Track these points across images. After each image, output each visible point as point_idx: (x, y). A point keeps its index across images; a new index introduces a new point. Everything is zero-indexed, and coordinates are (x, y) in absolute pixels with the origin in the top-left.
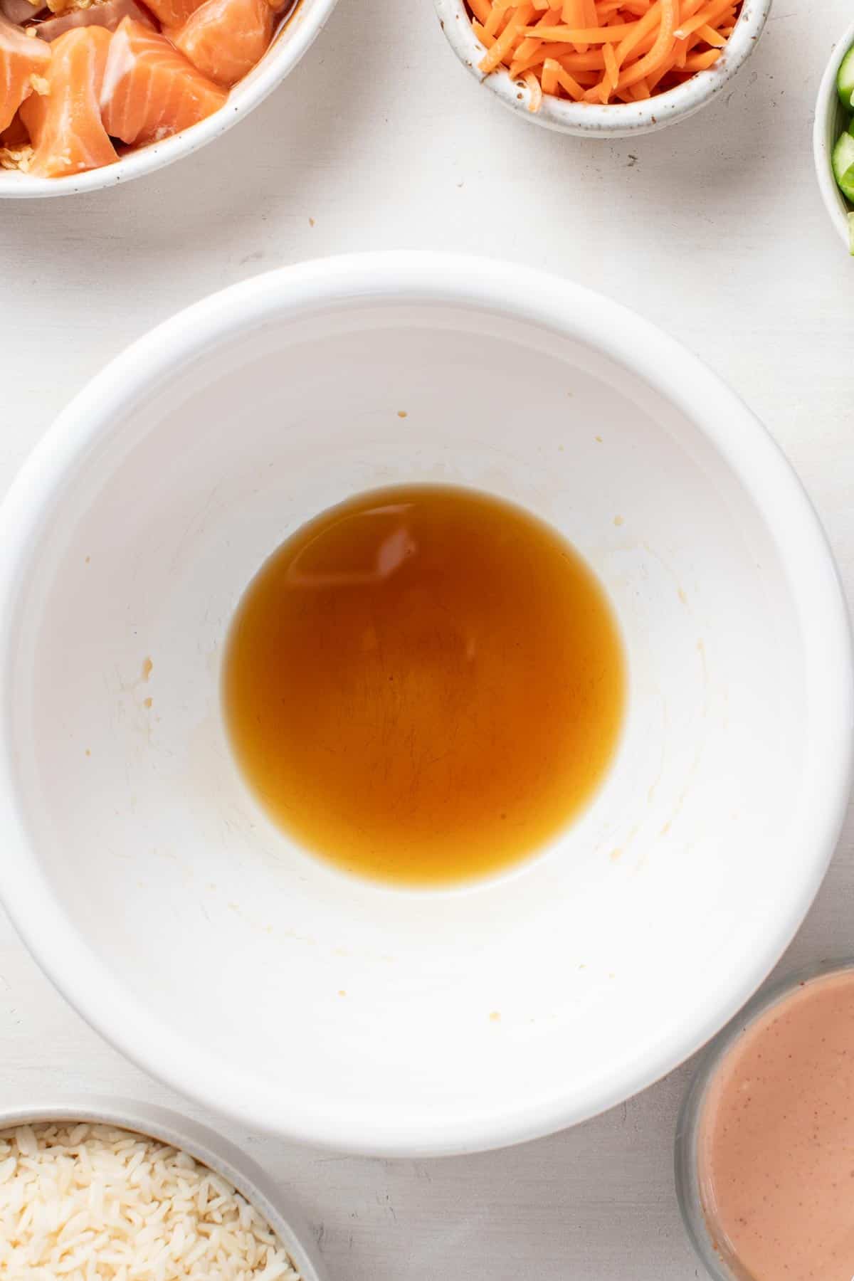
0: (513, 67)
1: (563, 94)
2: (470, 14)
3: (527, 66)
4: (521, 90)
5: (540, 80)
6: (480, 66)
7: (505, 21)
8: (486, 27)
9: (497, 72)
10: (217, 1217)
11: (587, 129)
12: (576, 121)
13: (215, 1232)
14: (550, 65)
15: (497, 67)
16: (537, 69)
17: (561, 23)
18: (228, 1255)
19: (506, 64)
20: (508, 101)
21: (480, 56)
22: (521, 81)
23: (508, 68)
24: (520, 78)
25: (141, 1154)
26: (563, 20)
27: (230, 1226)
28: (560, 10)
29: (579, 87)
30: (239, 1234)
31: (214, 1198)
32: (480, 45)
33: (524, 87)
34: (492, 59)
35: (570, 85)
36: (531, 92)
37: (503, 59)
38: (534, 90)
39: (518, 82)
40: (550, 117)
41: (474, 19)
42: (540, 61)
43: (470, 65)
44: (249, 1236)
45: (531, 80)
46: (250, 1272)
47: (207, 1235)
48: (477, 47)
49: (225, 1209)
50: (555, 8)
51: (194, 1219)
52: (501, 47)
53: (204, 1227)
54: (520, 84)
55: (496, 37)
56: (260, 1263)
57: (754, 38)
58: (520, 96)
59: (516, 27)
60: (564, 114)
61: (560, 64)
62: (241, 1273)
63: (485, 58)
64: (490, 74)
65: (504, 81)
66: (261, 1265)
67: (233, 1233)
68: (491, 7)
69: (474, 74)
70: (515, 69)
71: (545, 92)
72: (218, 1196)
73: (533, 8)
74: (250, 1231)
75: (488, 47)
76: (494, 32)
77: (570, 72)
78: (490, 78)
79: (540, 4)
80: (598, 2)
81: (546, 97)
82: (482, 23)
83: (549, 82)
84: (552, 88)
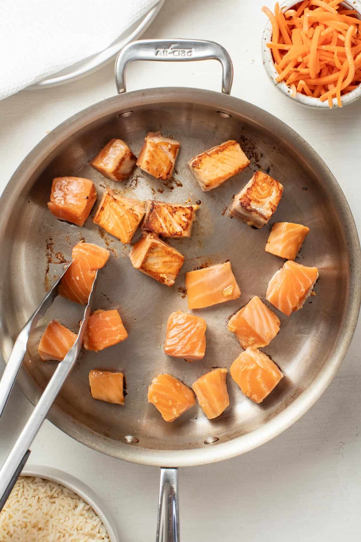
0: (288, 81)
1: (303, 92)
2: (274, 61)
3: (292, 81)
4: (289, 89)
5: (296, 87)
6: (276, 80)
7: (286, 65)
8: (280, 64)
9: (281, 82)
11: (311, 106)
12: (307, 103)
14: (302, 82)
15: (282, 80)
16: (296, 83)
17: (306, 67)
19: (285, 80)
20: (284, 93)
21: (276, 76)
22: (290, 86)
23: (286, 81)
24: (289, 85)
26: (308, 66)
28: (307, 63)
29: (309, 90)
32: (277, 72)
33: (291, 89)
34: (280, 78)
35: (307, 90)
36: (293, 91)
37: (285, 78)
38: (293, 90)
40: (298, 101)
41: (275, 63)
42: (298, 80)
43: (273, 79)
45: (293, 86)
50: (305, 62)
52: (284, 74)
54: (289, 88)
55: (283, 69)
58: (289, 92)
59: (290, 68)
60: (304, 100)
61: (305, 82)
63: (278, 78)
64: (279, 82)
65: (284, 86)
68: (282, 59)
69: (273, 81)
70: (288, 82)
71: (297, 91)
73: (297, 61)
75: (279, 73)
77: (308, 85)
78: (279, 84)
79: (300, 60)
80: (320, 60)
81: (298, 93)
82: (278, 64)
83: (299, 88)
84: (301, 90)
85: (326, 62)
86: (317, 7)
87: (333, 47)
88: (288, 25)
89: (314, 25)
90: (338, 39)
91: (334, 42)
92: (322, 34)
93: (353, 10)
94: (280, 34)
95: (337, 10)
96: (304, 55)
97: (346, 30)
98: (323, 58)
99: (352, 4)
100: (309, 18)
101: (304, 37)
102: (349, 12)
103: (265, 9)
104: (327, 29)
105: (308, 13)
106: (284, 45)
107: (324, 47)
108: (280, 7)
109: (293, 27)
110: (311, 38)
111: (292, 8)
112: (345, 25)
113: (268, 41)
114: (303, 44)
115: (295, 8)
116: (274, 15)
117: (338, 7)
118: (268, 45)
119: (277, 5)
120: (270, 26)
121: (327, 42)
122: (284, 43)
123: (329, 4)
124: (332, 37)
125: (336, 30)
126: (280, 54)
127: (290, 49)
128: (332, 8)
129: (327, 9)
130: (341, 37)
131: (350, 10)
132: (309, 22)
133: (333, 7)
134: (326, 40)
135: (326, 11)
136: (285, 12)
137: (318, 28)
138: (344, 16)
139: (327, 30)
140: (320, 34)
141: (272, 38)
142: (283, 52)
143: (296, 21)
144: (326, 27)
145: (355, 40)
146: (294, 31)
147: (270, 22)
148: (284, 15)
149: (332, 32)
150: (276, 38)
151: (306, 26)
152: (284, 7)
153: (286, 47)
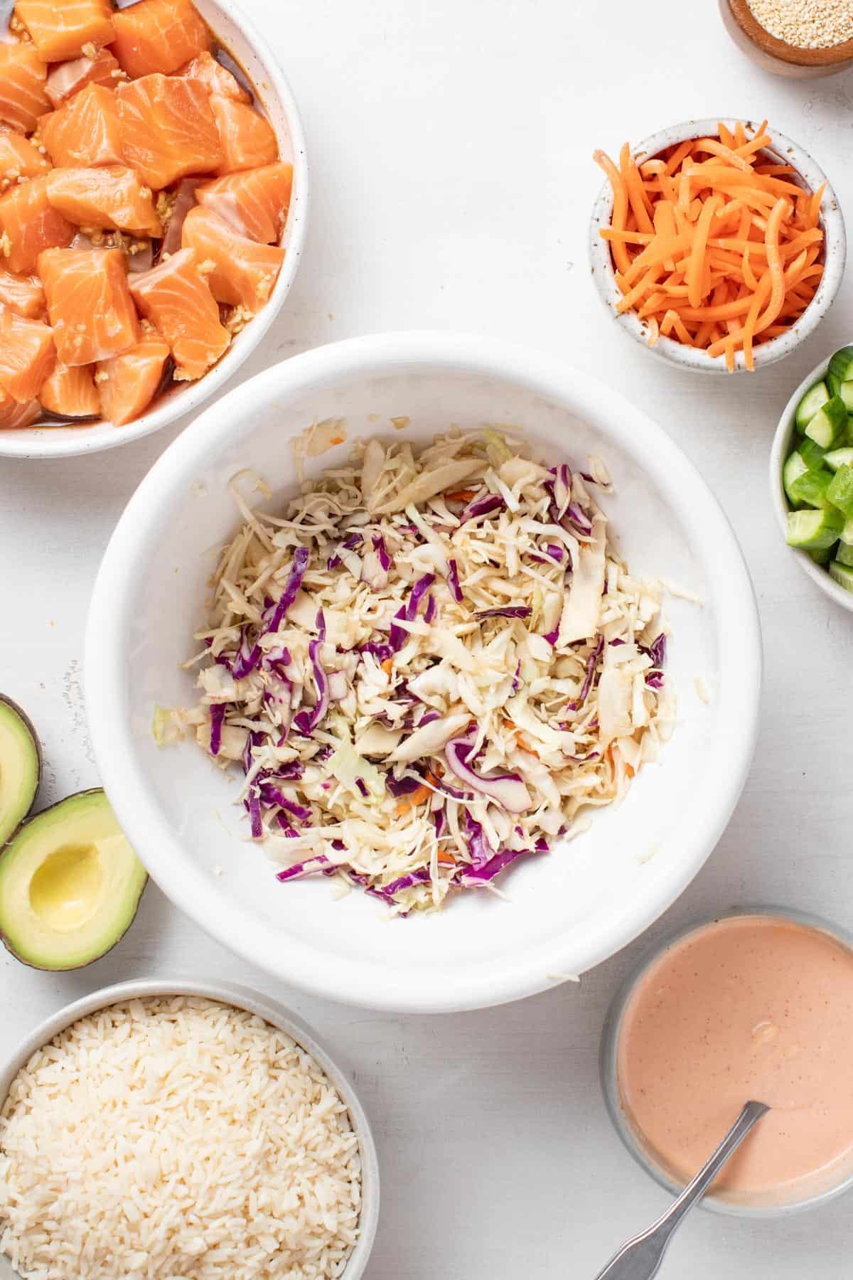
1: (674, 336)
2: (615, 267)
3: (651, 312)
4: (644, 329)
5: (660, 324)
6: (617, 306)
7: (640, 277)
8: (627, 275)
9: (628, 313)
10: (283, 1064)
11: (689, 366)
12: (682, 359)
13: (283, 1076)
14: (671, 316)
15: (629, 309)
16: (659, 315)
17: (682, 283)
18: (292, 1093)
19: (636, 308)
20: (633, 336)
21: (617, 299)
22: (646, 322)
23: (637, 311)
24: (645, 319)
25: (225, 1018)
26: (686, 281)
27: (293, 1070)
28: (684, 274)
29: (687, 333)
30: (299, 1075)
31: (280, 1050)
32: (619, 292)
33: (647, 327)
34: (627, 303)
35: (682, 331)
36: (652, 330)
37: (636, 303)
39: (643, 322)
40: (663, 353)
41: (617, 271)
42: (662, 308)
43: (610, 304)
44: (308, 1078)
45: (653, 323)
46: (309, 1105)
47: (275, 1078)
48: (617, 292)
49: (290, 1057)
50: (680, 271)
51: (266, 1066)
52: (635, 294)
53: (274, 1072)
54: (644, 325)
55: (632, 286)
56: (316, 1099)
57: (822, 317)
58: (643, 333)
59: (648, 283)
60: (674, 352)
61: (679, 315)
62: (303, 1105)
63: (622, 301)
64: (623, 313)
65: (634, 320)
66: (317, 1100)
67: (295, 1076)
68: (632, 263)
69: (611, 311)
70: (642, 312)
71: (661, 333)
72: (284, 1048)
73: (664, 268)
74: (308, 1075)
75: (625, 293)
76: (631, 282)
77: (684, 321)
78: (623, 316)
79: (669, 267)
80: (712, 270)
81: (663, 337)
82: (623, 274)
83: (666, 327)
84: (668, 330)
85: (726, 274)
86: (711, 156)
87: (740, 243)
88: (647, 192)
89: (702, 194)
90: (752, 225)
91: (744, 231)
92: (720, 214)
93: (787, 165)
94: (630, 211)
95: (752, 165)
96: (679, 257)
97: (771, 208)
98: (718, 264)
99: (784, 153)
100: (693, 178)
101: (680, 220)
102: (778, 170)
103: (600, 157)
104: (729, 204)
105: (691, 169)
106: (637, 234)
107: (721, 242)
108: (633, 153)
109: (657, 197)
110: (694, 223)
111: (656, 157)
112: (769, 198)
113: (604, 224)
114: (677, 233)
115: (664, 155)
116: (619, 168)
117: (754, 159)
118: (603, 233)
119: (626, 148)
120: (609, 193)
121: (727, 231)
122: (637, 231)
123: (737, 151)
124: (739, 221)
125: (749, 207)
126: (628, 253)
127: (649, 243)
128: (740, 160)
129: (732, 161)
130: (758, 222)
131: (779, 166)
132: (692, 188)
133: (744, 158)
134: (726, 226)
135: (730, 165)
136: (643, 164)
137: (712, 202)
138: (767, 177)
139: (730, 207)
140: (715, 214)
141: (611, 218)
142: (634, 249)
143: (664, 184)
144: (727, 199)
145: (788, 230)
146: (660, 205)
147: (608, 184)
148: (640, 171)
149: (740, 211)
150: (620, 219)
151: (685, 197)
152: (640, 154)
153: (640, 239)
